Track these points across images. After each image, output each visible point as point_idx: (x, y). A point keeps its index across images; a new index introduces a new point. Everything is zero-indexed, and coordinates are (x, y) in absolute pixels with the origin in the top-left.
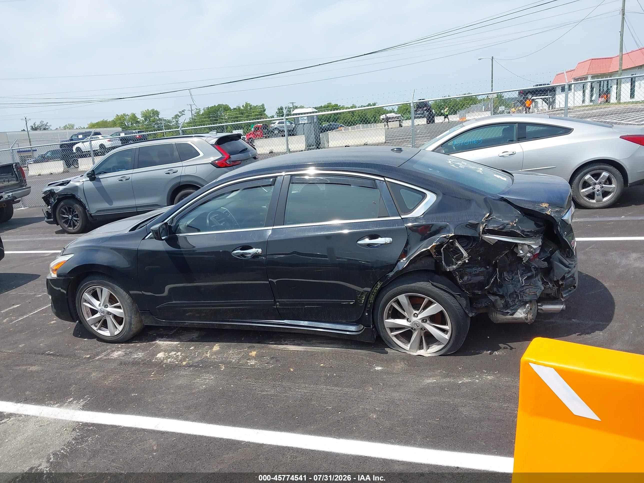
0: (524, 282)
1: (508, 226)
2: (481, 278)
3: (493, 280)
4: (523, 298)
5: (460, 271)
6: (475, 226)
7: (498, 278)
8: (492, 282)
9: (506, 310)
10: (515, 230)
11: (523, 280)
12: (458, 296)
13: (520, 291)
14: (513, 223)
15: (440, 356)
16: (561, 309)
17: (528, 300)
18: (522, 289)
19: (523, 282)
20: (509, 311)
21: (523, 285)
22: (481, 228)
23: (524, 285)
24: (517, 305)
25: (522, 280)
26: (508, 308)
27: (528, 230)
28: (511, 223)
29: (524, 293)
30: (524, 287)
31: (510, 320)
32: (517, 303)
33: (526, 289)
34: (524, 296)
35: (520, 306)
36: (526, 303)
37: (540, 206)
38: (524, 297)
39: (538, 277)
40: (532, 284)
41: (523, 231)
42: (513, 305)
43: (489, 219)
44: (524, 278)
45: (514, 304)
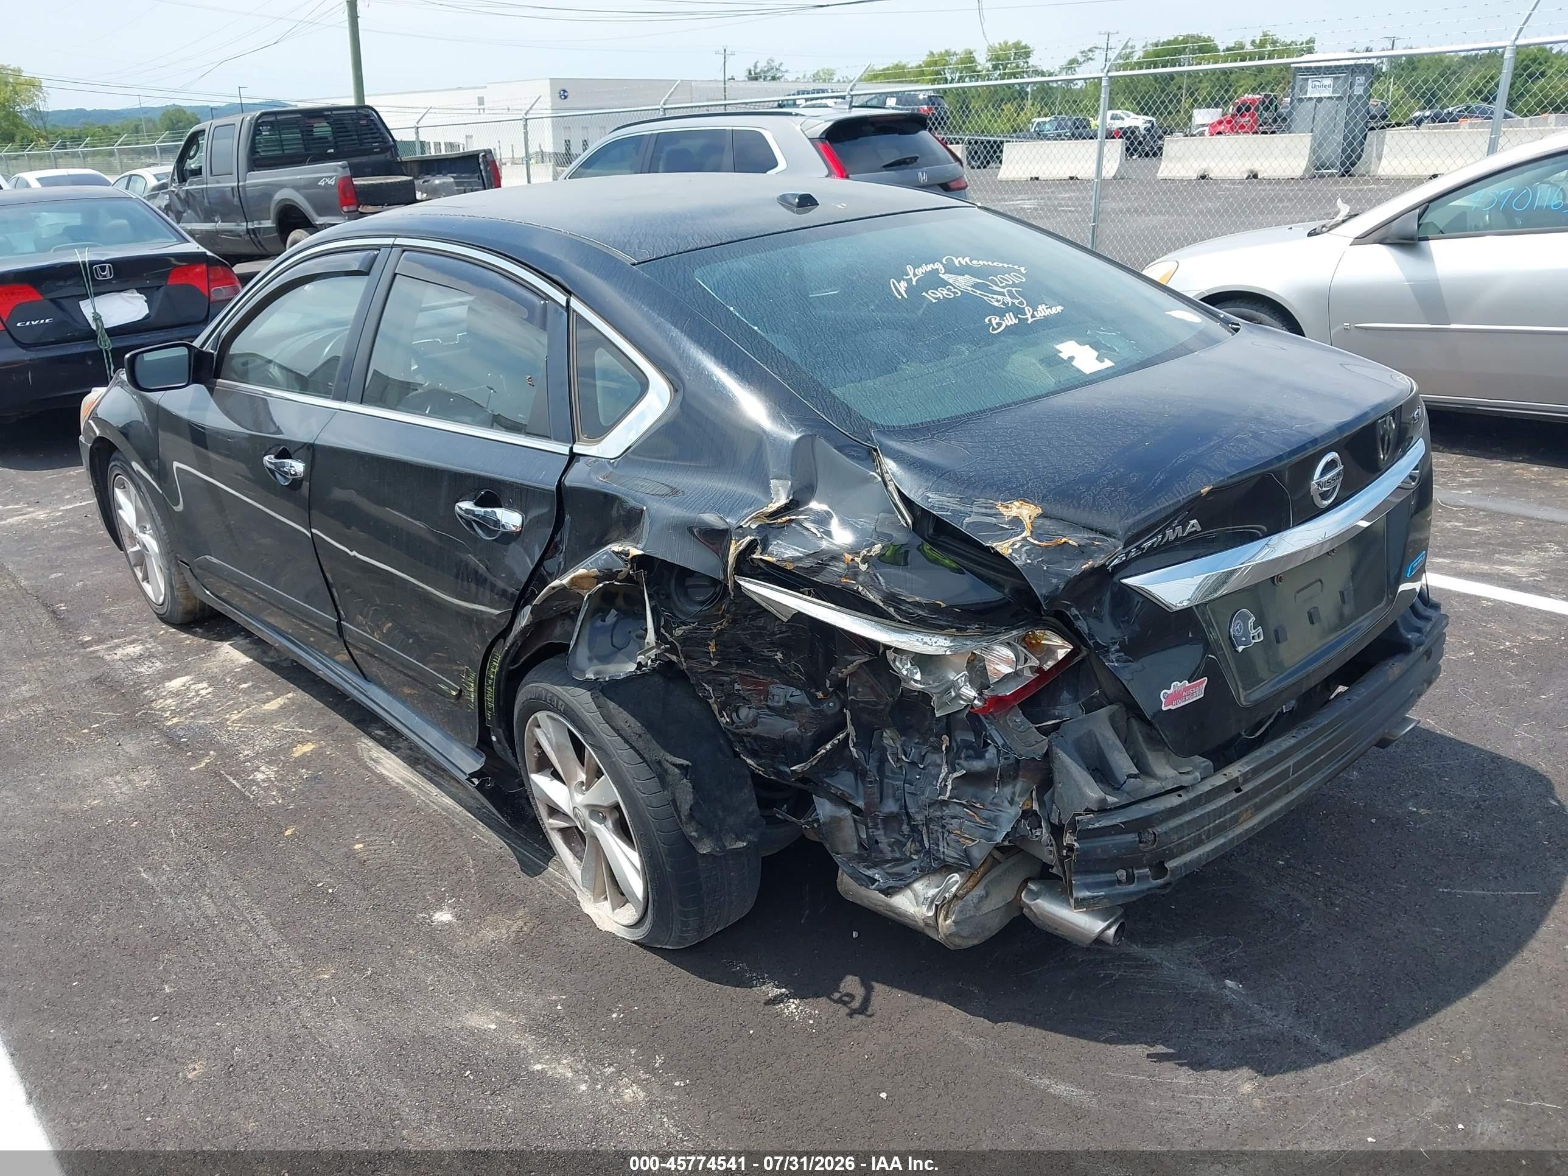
0: (950, 787)
1: (837, 564)
2: (788, 728)
3: (828, 746)
4: (938, 845)
5: (722, 685)
6: (716, 538)
7: (851, 745)
8: (823, 751)
9: (868, 868)
10: (861, 588)
11: (949, 783)
12: (676, 770)
13: (928, 821)
14: (858, 560)
15: (634, 942)
16: (1094, 936)
17: (952, 860)
18: (939, 814)
19: (946, 786)
20: (877, 877)
21: (941, 797)
22: (732, 548)
23: (946, 798)
24: (914, 864)
25: (946, 778)
26: (875, 865)
27: (917, 599)
28: (849, 557)
29: (943, 827)
30: (947, 806)
31: (881, 909)
32: (915, 857)
33: (953, 818)
34: (941, 839)
35: (925, 872)
36: (947, 868)
37: (993, 511)
38: (941, 844)
39: (1014, 786)
40: (978, 805)
41: (892, 599)
42: (897, 861)
43: (779, 521)
44: (957, 774)
45: (898, 855)
